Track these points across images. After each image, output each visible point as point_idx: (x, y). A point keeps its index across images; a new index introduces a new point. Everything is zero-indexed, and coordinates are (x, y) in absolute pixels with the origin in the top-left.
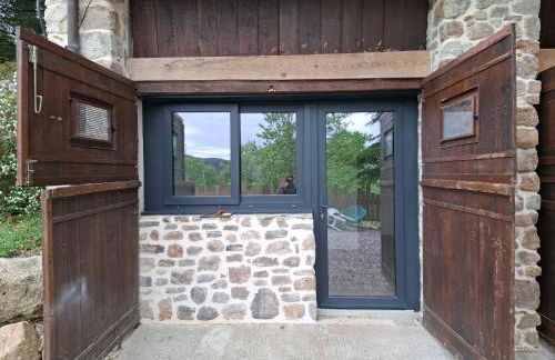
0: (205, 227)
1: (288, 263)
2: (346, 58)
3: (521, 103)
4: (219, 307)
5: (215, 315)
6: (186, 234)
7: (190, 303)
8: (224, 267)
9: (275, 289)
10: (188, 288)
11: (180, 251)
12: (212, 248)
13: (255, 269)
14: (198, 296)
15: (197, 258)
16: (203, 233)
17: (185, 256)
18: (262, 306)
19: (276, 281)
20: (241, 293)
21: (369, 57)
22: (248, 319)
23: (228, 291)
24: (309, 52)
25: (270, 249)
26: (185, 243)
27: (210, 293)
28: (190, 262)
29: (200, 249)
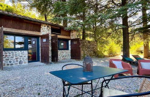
0: (11, 52)
1: (24, 57)
2: (32, 32)
3: (50, 39)
4: (14, 63)
5: (13, 64)
6: (8, 53)
7: (9, 63)
8: (15, 58)
9: (22, 60)
10: (8, 61)
11: (7, 56)
12: (12, 55)
13: (19, 58)
14: (10, 62)
15: (10, 57)
16: (11, 53)
17: (8, 56)
18: (20, 62)
19: (22, 59)
20: (17, 61)
21: (35, 32)
22: (18, 64)
23: (15, 61)
24: (27, 30)
25: (22, 55)
26: (8, 55)
27: (12, 61)
28: (9, 57)
29: (11, 55)
